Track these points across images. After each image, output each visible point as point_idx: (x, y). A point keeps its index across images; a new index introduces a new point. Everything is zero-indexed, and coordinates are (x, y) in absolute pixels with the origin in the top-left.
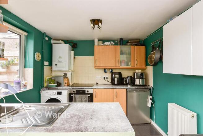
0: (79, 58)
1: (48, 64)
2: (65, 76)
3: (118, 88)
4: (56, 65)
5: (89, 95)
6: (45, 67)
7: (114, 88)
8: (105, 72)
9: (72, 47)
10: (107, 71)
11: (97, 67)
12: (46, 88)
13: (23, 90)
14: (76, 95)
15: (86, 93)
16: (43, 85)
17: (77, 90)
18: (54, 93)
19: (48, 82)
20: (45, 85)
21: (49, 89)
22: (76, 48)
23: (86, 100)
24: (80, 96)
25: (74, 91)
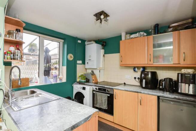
0: (108, 56)
1: (81, 63)
2: (93, 74)
3: (144, 93)
4: (88, 63)
5: (109, 95)
6: (77, 65)
7: (138, 92)
8: (134, 71)
9: (103, 45)
10: (136, 69)
11: (122, 65)
12: (78, 82)
13: (58, 82)
14: (97, 93)
15: (107, 92)
16: (76, 80)
17: (99, 88)
18: (81, 88)
19: (80, 78)
20: (78, 80)
21: (80, 84)
22: (105, 46)
23: (106, 100)
24: (100, 95)
25: (96, 89)
